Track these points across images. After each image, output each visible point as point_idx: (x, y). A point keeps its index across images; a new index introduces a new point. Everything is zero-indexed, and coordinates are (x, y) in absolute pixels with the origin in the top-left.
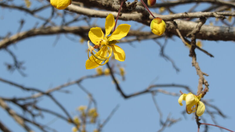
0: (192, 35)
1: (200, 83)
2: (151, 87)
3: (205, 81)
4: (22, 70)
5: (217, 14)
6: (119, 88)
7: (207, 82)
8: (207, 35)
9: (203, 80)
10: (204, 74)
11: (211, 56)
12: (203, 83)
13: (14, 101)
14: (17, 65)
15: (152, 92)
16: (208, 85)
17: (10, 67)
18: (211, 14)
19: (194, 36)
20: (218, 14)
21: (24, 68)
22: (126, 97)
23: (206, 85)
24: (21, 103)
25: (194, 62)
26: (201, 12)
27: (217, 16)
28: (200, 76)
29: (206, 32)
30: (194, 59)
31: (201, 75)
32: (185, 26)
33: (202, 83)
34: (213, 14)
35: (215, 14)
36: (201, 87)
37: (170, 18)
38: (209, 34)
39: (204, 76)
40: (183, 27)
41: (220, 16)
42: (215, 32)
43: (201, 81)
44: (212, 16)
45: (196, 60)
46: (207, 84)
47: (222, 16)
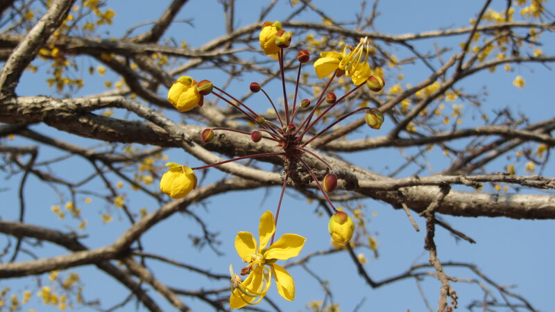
0: (427, 214)
1: (443, 295)
2: (413, 269)
3: (451, 291)
4: (215, 245)
5: (466, 179)
6: (362, 271)
7: (454, 293)
8: (461, 208)
9: (448, 290)
10: (449, 279)
11: (472, 241)
12: (448, 294)
13: (202, 295)
14: (209, 238)
15: (416, 276)
16: (457, 298)
17: (197, 241)
18: (457, 179)
19: (431, 215)
20: (468, 179)
21: (219, 243)
22: (374, 285)
23: (452, 297)
24: (213, 297)
25: (433, 258)
26: (441, 176)
27: (467, 181)
28: (442, 282)
29: (460, 202)
30: (433, 254)
31: (445, 281)
32: (425, 193)
33: (446, 294)
34: (459, 178)
35: (462, 179)
36: (444, 302)
37: (391, 186)
38: (464, 206)
39: (450, 283)
40: (421, 196)
41: (471, 182)
42: (475, 202)
43: (444, 291)
44: (459, 182)
45: (435, 255)
46: (454, 296)
47: (474, 182)
